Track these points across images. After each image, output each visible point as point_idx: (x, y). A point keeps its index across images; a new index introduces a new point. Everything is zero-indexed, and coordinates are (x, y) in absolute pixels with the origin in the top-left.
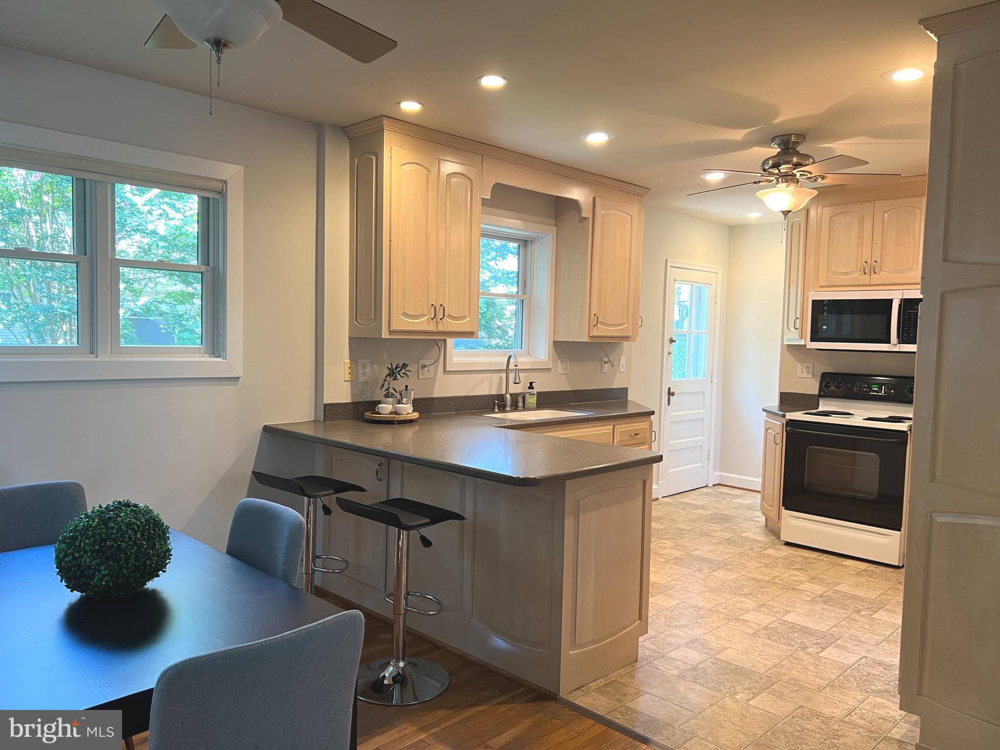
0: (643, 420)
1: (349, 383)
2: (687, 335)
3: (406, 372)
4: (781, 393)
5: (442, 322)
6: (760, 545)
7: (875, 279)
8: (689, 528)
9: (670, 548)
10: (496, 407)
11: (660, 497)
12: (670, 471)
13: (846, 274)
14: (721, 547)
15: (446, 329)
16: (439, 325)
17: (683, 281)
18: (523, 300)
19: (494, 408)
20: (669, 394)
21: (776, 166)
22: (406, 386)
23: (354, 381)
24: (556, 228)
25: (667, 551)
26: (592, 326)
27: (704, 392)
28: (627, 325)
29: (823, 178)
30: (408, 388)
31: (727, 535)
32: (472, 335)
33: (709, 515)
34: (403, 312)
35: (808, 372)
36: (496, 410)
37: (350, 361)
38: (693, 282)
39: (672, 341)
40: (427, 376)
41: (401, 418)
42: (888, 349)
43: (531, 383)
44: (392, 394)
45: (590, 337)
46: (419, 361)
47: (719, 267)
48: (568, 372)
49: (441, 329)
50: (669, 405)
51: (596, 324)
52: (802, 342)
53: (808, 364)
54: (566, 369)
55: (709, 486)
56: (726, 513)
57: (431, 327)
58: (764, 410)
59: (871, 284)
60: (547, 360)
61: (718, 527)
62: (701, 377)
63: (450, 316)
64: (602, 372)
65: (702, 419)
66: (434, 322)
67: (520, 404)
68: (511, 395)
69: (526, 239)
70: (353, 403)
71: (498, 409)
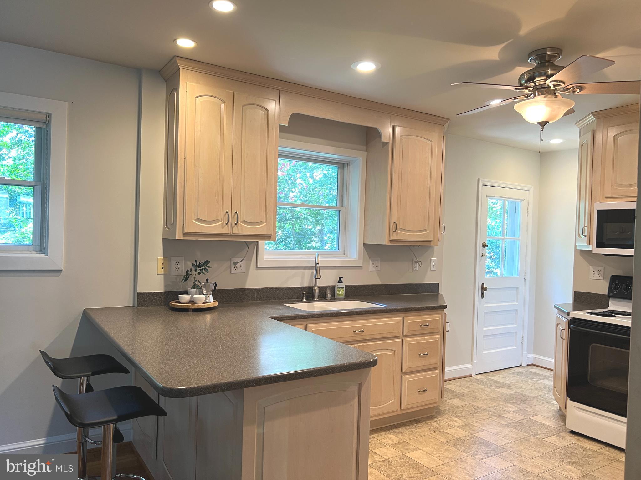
0: (435, 312)
1: (162, 276)
2: (501, 240)
3: (206, 268)
4: (574, 292)
5: (237, 227)
6: (545, 431)
8: (485, 407)
9: (457, 427)
10: (305, 297)
11: (474, 374)
12: (484, 352)
14: (507, 430)
15: (241, 233)
16: (234, 229)
17: (495, 197)
18: (340, 211)
19: (303, 299)
20: (482, 289)
21: (531, 79)
22: (207, 280)
23: (167, 275)
24: (366, 152)
25: (453, 430)
26: (391, 232)
27: (517, 288)
28: (428, 232)
29: (581, 88)
30: (209, 281)
31: (518, 417)
32: (269, 237)
33: (510, 395)
34: (197, 218)
35: (600, 275)
36: (305, 300)
37: (164, 257)
38: (504, 198)
39: (484, 245)
40: (239, 271)
41: (195, 306)
43: (340, 278)
44: (198, 286)
45: (390, 241)
46: (232, 259)
47: (531, 186)
48: (379, 269)
49: (235, 231)
50: (482, 297)
51: (395, 230)
52: (590, 248)
53: (599, 268)
54: (377, 267)
55: (523, 365)
56: (528, 394)
57: (226, 231)
58: (555, 307)
60: (357, 259)
61: (513, 408)
62: (515, 275)
63: (245, 222)
64: (413, 270)
65: (516, 310)
66: (228, 227)
67: (329, 295)
68: (319, 287)
69: (344, 162)
70: (165, 293)
71: (306, 300)
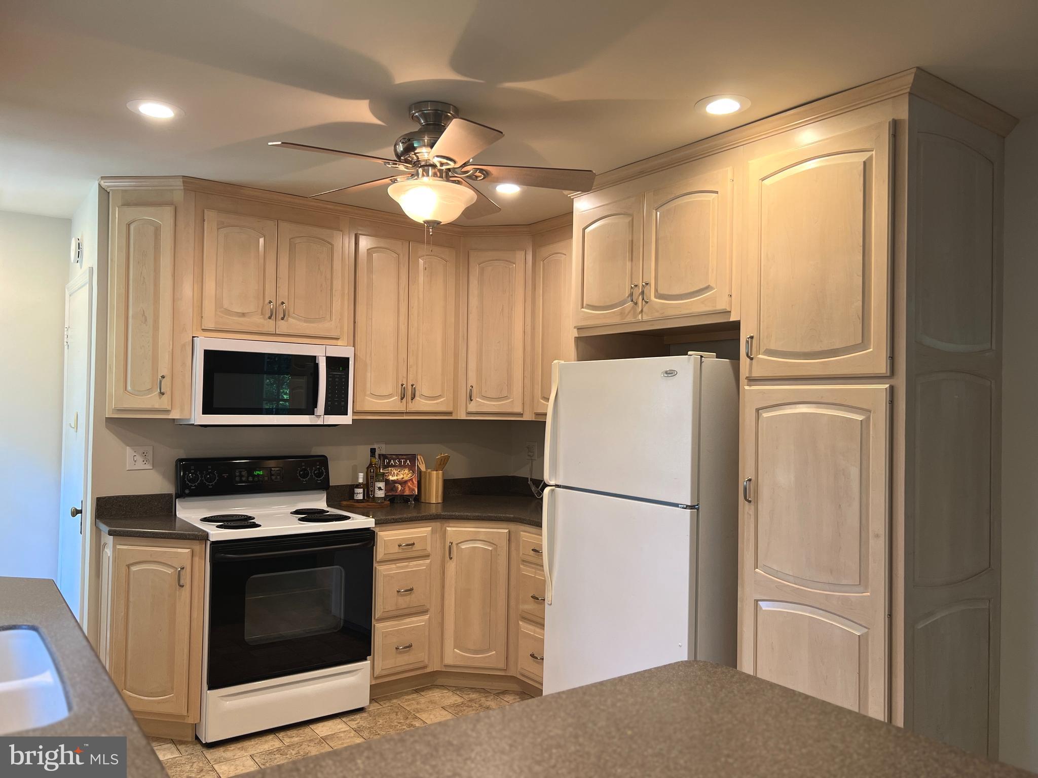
7: (283, 327)
13: (243, 315)
35: (146, 460)
42: (311, 422)
53: (145, 448)
59: (277, 333)
